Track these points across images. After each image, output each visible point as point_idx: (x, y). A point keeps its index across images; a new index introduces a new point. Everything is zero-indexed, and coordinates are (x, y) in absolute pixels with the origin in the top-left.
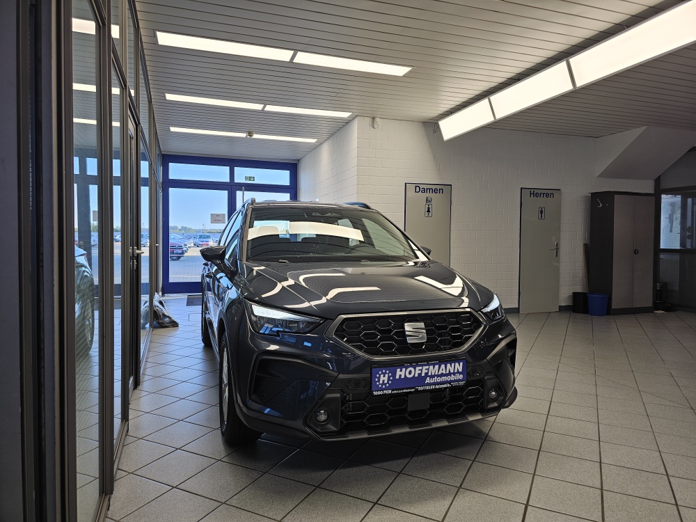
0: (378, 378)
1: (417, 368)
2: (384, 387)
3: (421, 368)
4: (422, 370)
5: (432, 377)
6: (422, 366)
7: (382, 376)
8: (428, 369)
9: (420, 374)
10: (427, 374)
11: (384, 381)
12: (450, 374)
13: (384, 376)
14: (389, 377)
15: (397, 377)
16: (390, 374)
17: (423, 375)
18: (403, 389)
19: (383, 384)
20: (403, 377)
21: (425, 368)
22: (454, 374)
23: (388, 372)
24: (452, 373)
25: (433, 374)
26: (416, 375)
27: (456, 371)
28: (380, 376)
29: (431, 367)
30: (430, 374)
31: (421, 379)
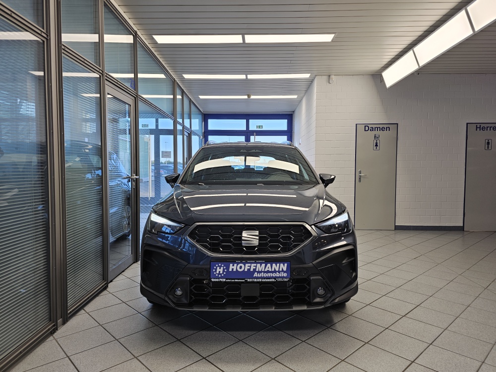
0: (215, 269)
1: (247, 265)
2: (220, 276)
3: (250, 265)
4: (250, 266)
5: (259, 272)
6: (251, 263)
7: (218, 268)
8: (256, 266)
9: (249, 270)
10: (255, 270)
11: (220, 272)
12: (275, 272)
13: (220, 268)
14: (224, 269)
15: (230, 270)
16: (225, 268)
17: (252, 270)
18: (235, 279)
19: (219, 273)
20: (235, 270)
21: (253, 265)
22: (279, 272)
23: (223, 265)
24: (277, 271)
25: (260, 270)
26: (246, 270)
27: (281, 270)
28: (217, 268)
29: (259, 265)
30: (257, 270)
31: (250, 273)
